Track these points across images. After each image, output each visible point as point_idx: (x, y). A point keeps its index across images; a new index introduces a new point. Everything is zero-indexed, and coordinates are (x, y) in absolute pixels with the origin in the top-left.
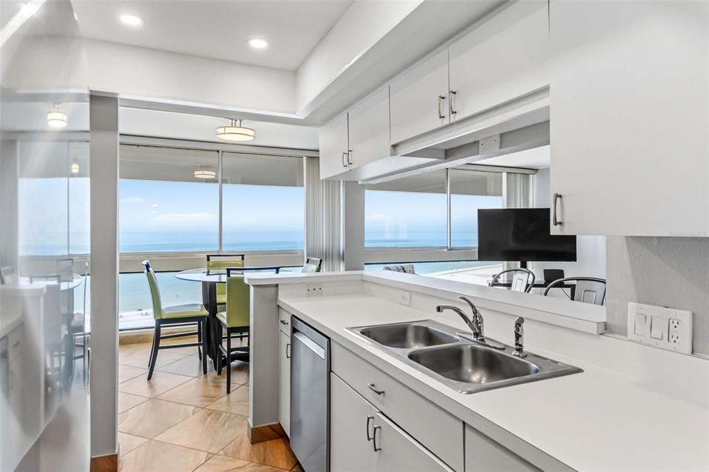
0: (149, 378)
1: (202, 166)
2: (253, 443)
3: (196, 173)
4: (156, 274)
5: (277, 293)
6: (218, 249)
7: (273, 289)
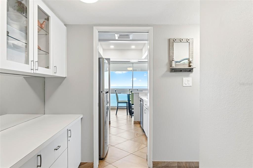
0: (116, 115)
1: (129, 67)
2: (134, 124)
3: (128, 68)
4: (118, 94)
5: (139, 95)
6: (132, 88)
7: (138, 94)
